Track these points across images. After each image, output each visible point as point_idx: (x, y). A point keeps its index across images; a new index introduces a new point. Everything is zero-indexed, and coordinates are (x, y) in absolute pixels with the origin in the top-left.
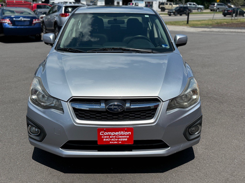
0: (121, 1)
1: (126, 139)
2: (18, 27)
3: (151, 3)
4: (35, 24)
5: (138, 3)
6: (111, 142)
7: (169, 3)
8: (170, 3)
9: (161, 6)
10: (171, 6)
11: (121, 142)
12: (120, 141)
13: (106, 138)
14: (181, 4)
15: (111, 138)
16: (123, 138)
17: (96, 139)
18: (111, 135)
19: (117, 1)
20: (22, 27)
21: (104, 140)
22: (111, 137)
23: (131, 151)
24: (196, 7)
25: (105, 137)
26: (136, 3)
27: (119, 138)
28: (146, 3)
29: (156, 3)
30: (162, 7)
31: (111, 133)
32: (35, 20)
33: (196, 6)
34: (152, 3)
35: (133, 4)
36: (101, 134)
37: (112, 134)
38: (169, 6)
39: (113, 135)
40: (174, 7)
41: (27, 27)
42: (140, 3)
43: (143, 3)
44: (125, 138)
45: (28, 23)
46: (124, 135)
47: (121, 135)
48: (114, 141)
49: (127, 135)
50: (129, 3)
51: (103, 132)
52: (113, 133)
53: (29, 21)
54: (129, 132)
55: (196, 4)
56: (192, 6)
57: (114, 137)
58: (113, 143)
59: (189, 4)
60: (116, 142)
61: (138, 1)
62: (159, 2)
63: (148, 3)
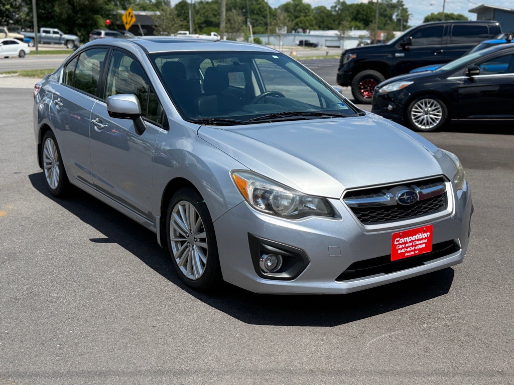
1: (424, 246)
6: (406, 255)
12: (417, 250)
13: (401, 249)
15: (407, 248)
16: (420, 244)
17: (389, 252)
18: (407, 243)
21: (399, 251)
22: (407, 245)
24: (60, 39)
25: (401, 247)
27: (415, 246)
31: (407, 238)
33: (61, 35)
36: (395, 243)
37: (409, 240)
39: (410, 242)
44: (423, 244)
46: (422, 239)
47: (418, 240)
48: (409, 252)
49: (425, 239)
51: (399, 239)
52: (410, 238)
54: (427, 233)
55: (60, 33)
56: (51, 35)
57: (411, 244)
58: (408, 254)
59: (44, 32)
60: (412, 253)
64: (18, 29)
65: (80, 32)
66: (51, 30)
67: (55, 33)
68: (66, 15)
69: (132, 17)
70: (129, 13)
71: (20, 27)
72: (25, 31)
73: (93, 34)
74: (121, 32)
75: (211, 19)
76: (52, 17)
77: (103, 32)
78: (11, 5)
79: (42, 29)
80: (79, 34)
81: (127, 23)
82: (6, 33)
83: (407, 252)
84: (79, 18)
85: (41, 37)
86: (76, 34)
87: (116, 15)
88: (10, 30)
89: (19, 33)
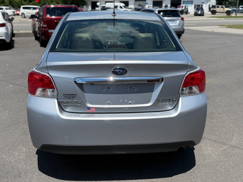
0: (169, 4)
3: (201, 6)
5: (187, 6)
7: (220, 6)
8: (222, 6)
9: (212, 9)
10: (222, 9)
14: (232, 7)
19: (165, 4)
26: (185, 6)
28: (195, 6)
29: (206, 6)
30: (213, 10)
35: (182, 7)
38: (220, 9)
40: (226, 10)
42: (189, 6)
43: (192, 6)
50: (179, 6)
61: (187, 4)
62: (209, 5)
63: (198, 6)
64: (229, 6)
72: (233, 7)
79: (240, 6)
82: (224, 8)
85: (239, 10)
88: (226, 7)
89: (229, 8)
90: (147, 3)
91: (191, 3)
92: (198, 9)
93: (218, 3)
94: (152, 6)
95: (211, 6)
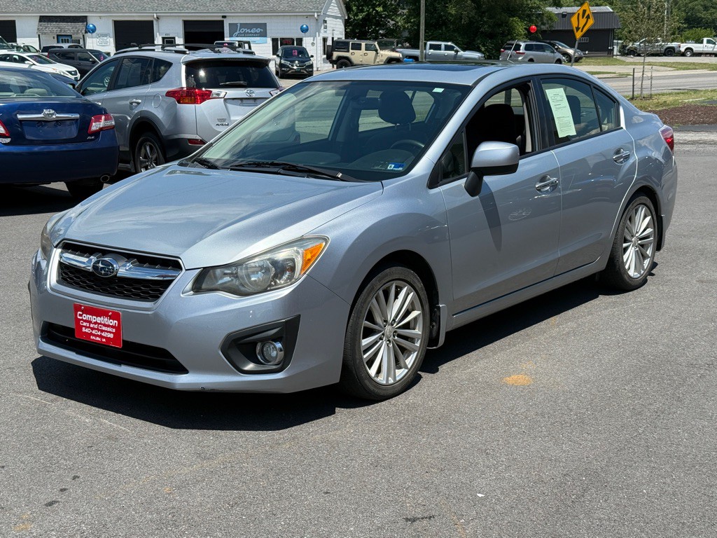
0: (179, 35)
1: (112, 336)
2: (36, 149)
3: (296, 43)
4: (97, 133)
5: (249, 43)
6: (91, 337)
7: (363, 44)
8: (369, 43)
9: (336, 54)
10: (372, 54)
11: (104, 340)
12: (104, 337)
13: (86, 327)
15: (93, 329)
16: (107, 332)
17: (72, 325)
18: (92, 323)
20: (54, 148)
21: (84, 330)
22: (92, 326)
23: (119, 364)
24: (456, 57)
25: (85, 324)
27: (102, 331)
29: (313, 44)
30: (339, 58)
31: (92, 317)
32: (98, 120)
33: (457, 51)
34: (300, 41)
36: (78, 317)
37: (94, 321)
38: (366, 55)
39: (95, 323)
40: (384, 55)
41: (70, 147)
42: (255, 42)
43: (264, 42)
44: (110, 332)
45: (73, 132)
46: (108, 326)
47: (105, 325)
48: (96, 336)
49: (112, 327)
51: (81, 313)
52: (94, 319)
53: (76, 120)
54: (114, 322)
55: (456, 48)
56: (442, 52)
57: (96, 326)
58: (94, 338)
59: (432, 47)
60: (98, 339)
61: (245, 35)
62: (325, 40)
63: (285, 41)
64: (392, 43)
65: (484, 46)
66: (443, 44)
67: (447, 48)
68: (467, 19)
69: (588, 17)
70: (584, 11)
71: (395, 40)
72: (403, 47)
73: (505, 49)
74: (550, 43)
75: (699, 15)
76: (445, 24)
77: (523, 45)
78: (385, 7)
79: (429, 43)
80: (483, 49)
81: (578, 29)
82: (376, 51)
83: (91, 334)
84: (485, 23)
85: (426, 56)
86: (478, 50)
87: (543, 14)
88: (384, 46)
89: (393, 50)
90: (94, 30)
91: (259, 30)
92: (287, 55)
93: (353, 31)
94: (111, 41)
95: (329, 43)
